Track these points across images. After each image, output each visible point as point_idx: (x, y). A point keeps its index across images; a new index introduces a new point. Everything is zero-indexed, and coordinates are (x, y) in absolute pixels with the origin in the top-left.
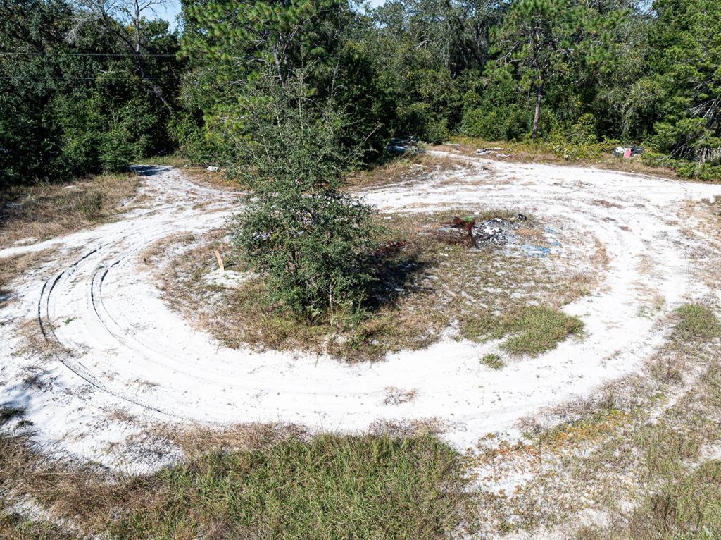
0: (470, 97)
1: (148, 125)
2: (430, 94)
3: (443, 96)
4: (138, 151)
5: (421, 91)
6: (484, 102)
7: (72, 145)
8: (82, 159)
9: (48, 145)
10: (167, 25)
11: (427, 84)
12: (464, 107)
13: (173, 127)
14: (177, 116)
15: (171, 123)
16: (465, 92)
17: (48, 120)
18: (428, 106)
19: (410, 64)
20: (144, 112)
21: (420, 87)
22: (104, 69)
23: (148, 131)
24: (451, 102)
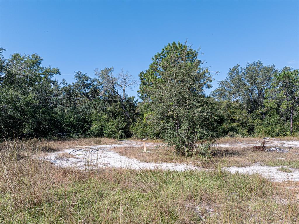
0: (258, 121)
1: (123, 126)
2: (239, 119)
3: (245, 120)
4: (117, 136)
5: (235, 118)
6: (264, 123)
7: (94, 127)
8: (97, 131)
9: (86, 126)
10: (134, 97)
11: (237, 115)
12: (255, 126)
13: (132, 128)
14: (134, 124)
15: (131, 126)
16: (255, 120)
17: (88, 117)
18: (238, 124)
19: (229, 107)
20: (122, 122)
21: (234, 116)
22: (110, 106)
23: (122, 129)
24: (248, 123)
